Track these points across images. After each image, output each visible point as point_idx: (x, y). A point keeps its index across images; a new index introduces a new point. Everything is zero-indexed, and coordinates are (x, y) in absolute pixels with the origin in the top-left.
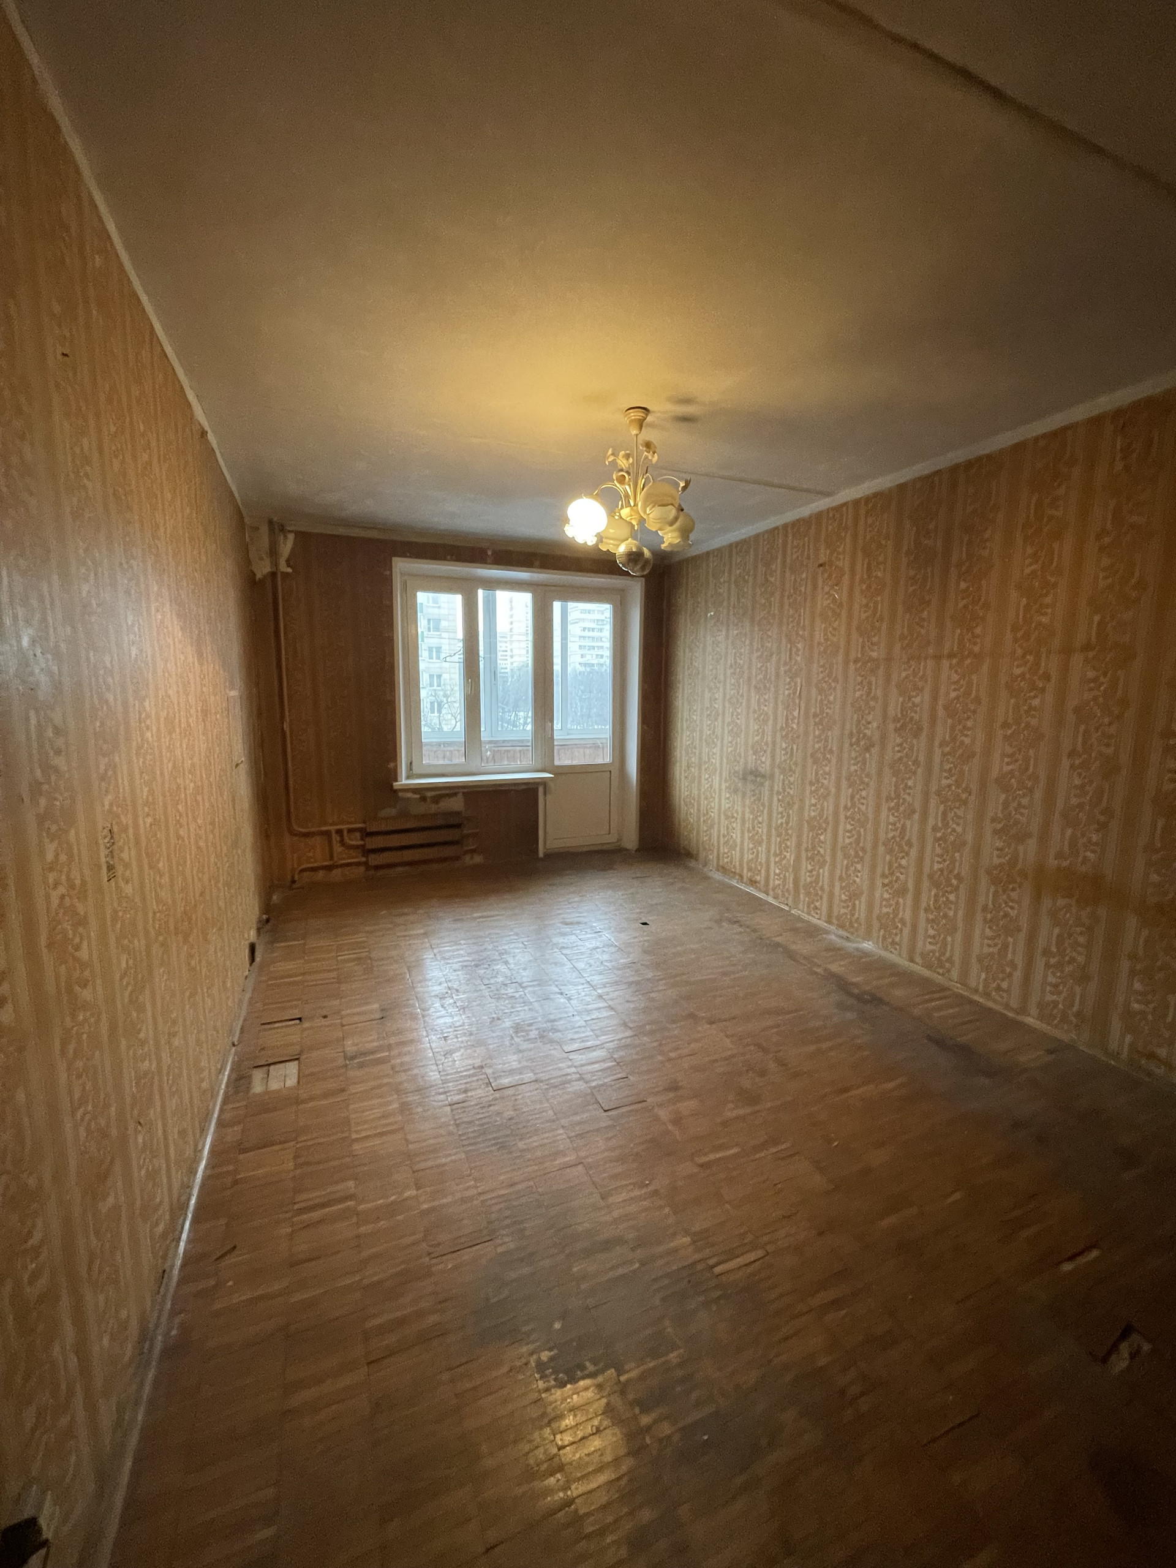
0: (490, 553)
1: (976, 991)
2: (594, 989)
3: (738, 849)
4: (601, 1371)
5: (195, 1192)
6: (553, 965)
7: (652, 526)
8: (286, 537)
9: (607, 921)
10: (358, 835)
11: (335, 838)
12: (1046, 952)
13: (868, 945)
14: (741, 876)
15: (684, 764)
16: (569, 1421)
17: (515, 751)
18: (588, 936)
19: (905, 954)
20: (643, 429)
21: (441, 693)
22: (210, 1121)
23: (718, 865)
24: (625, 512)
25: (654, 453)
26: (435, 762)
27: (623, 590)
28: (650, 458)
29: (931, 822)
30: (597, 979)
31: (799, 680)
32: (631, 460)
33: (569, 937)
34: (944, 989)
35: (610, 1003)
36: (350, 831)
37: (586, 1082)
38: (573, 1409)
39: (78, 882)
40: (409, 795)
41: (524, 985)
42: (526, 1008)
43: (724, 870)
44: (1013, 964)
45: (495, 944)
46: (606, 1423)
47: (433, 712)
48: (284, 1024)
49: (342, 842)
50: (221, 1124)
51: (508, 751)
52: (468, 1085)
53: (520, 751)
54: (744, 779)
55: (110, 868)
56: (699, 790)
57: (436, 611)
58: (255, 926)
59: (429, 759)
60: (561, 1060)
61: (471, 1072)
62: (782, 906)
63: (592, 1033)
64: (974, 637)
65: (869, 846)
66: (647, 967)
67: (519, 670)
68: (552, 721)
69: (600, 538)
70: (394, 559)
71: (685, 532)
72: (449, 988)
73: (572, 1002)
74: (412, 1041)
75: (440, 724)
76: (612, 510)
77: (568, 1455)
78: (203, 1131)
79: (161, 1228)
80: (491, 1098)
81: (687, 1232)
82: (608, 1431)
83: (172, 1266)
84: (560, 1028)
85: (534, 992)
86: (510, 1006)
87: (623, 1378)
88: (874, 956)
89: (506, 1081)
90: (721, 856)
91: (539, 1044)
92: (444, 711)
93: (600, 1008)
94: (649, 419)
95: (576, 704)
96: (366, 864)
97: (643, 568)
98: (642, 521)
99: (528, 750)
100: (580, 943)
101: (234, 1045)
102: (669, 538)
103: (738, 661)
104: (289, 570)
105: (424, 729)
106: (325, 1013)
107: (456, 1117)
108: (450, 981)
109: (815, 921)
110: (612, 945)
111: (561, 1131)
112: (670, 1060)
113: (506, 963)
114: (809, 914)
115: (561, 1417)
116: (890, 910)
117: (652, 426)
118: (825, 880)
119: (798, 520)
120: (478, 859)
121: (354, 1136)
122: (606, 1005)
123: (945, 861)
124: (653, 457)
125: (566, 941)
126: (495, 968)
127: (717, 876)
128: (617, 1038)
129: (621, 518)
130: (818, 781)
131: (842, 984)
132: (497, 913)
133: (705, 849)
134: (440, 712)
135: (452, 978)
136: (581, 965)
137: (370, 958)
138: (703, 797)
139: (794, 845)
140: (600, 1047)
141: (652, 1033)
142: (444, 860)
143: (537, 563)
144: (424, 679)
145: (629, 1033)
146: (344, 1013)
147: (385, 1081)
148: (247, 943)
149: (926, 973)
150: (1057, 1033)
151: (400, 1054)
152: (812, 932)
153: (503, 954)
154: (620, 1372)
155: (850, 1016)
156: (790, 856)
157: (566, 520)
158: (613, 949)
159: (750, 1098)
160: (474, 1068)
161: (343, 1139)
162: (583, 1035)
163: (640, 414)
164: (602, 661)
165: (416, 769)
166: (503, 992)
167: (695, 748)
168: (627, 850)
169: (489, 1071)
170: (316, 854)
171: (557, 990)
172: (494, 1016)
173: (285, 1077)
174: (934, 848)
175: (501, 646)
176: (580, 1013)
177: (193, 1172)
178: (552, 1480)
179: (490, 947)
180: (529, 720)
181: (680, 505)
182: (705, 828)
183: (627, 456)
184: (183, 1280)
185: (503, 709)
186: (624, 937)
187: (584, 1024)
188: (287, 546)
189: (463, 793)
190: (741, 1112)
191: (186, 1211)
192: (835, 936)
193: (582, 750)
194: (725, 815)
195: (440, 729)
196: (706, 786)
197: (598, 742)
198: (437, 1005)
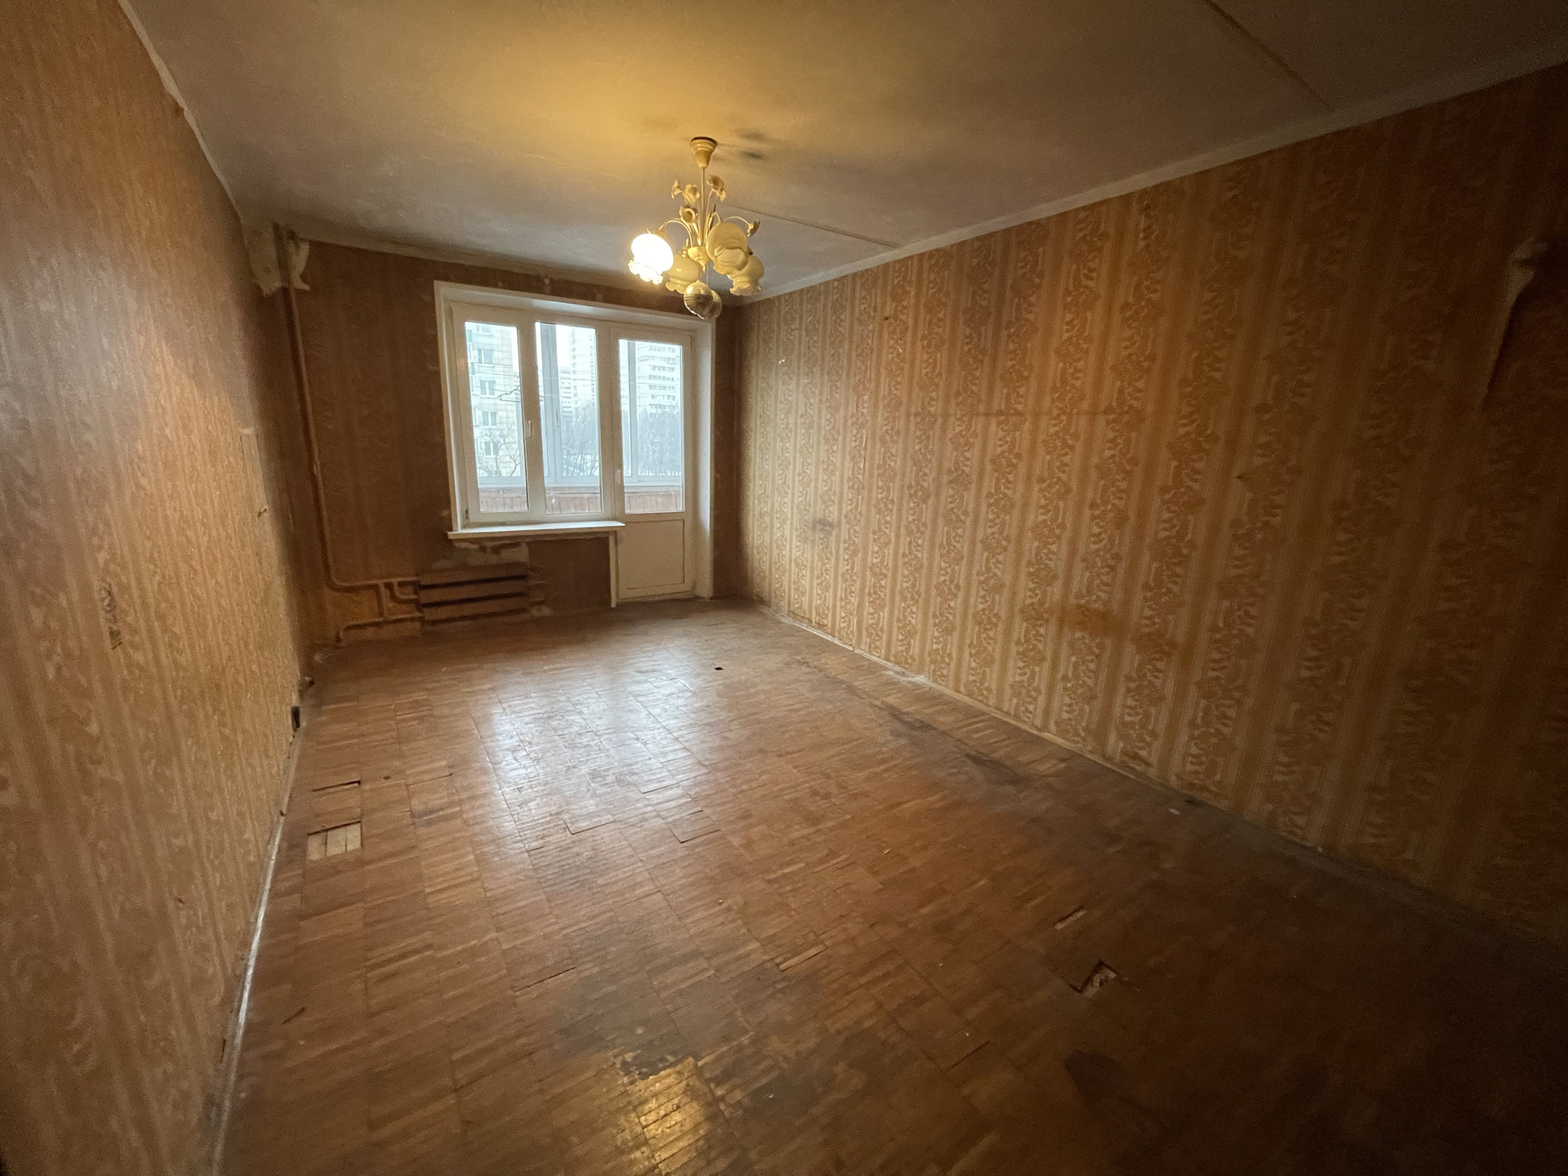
0: (547, 281)
1: (1008, 714)
2: (670, 733)
3: (807, 594)
4: (680, 1061)
5: (252, 962)
6: (629, 713)
7: (720, 270)
8: (297, 246)
9: (681, 669)
10: (410, 589)
11: (383, 591)
12: (1065, 678)
13: (920, 679)
14: (810, 621)
15: (757, 513)
16: (653, 1104)
17: (582, 499)
18: (664, 683)
19: (951, 684)
20: (711, 161)
21: (498, 433)
22: (262, 895)
23: (789, 611)
24: (693, 251)
25: (722, 190)
26: (495, 510)
27: (694, 331)
28: (718, 194)
29: (977, 567)
30: (672, 723)
31: (864, 431)
32: (698, 195)
33: (645, 685)
34: (983, 713)
35: (686, 744)
36: (401, 584)
37: (664, 819)
38: (655, 1095)
39: (77, 653)
40: (464, 545)
41: (599, 733)
42: (602, 755)
43: (793, 614)
44: (1037, 690)
45: (568, 695)
46: (684, 1101)
47: (488, 453)
48: (340, 788)
49: (393, 597)
50: (274, 895)
51: (575, 498)
52: (546, 832)
53: (588, 498)
54: (814, 528)
55: (114, 634)
56: (771, 538)
57: (487, 340)
58: (296, 688)
59: (486, 507)
60: (638, 801)
61: (548, 819)
62: (846, 646)
63: (668, 773)
64: (1018, 396)
65: (923, 590)
66: (722, 709)
67: (584, 409)
68: (621, 466)
69: (667, 277)
70: (436, 282)
71: (755, 278)
72: (522, 742)
73: (648, 746)
74: (484, 795)
75: (497, 467)
76: (678, 249)
77: (653, 1130)
78: (255, 902)
79: (217, 1000)
80: (568, 841)
81: (758, 940)
82: (687, 1106)
83: (234, 1037)
84: (636, 771)
85: (610, 740)
86: (585, 754)
87: (700, 1064)
88: (924, 688)
89: (584, 825)
90: (792, 601)
91: (617, 787)
92: (501, 453)
93: (675, 750)
94: (717, 151)
95: (648, 448)
96: (421, 619)
97: (712, 311)
98: (710, 263)
99: (596, 498)
100: (657, 690)
101: (282, 814)
102: (739, 283)
103: (809, 411)
104: (307, 287)
105: (480, 473)
106: (385, 774)
107: (534, 862)
108: (522, 734)
109: (875, 659)
110: (687, 691)
111: (640, 864)
112: (742, 792)
113: (581, 713)
114: (870, 652)
115: (646, 1101)
116: (940, 646)
117: (717, 159)
118: (884, 623)
119: (867, 270)
120: (546, 611)
121: (428, 890)
122: (681, 746)
123: (987, 601)
124: (721, 194)
125: (641, 689)
126: (569, 718)
127: (787, 621)
128: (692, 776)
129: (688, 257)
130: (880, 529)
131: (895, 714)
132: (569, 665)
133: (776, 595)
134: (496, 453)
135: (523, 731)
136: (657, 711)
137: (432, 716)
138: (775, 545)
139: (858, 590)
140: (677, 785)
141: (726, 769)
142: (510, 612)
143: (600, 296)
144: (477, 416)
145: (704, 771)
146: (408, 772)
147: (459, 835)
148: (289, 709)
149: (968, 700)
150: (1068, 745)
151: (472, 808)
152: (872, 669)
153: (577, 705)
154: (697, 1058)
155: (903, 741)
156: (855, 600)
157: (631, 257)
158: (690, 694)
159: (812, 820)
160: (551, 815)
161: (416, 894)
162: (659, 776)
163: (707, 146)
164: (674, 403)
165: (473, 518)
166: (578, 741)
167: (768, 497)
168: (703, 598)
169: (566, 816)
170: (364, 609)
171: (634, 736)
172: (570, 764)
173: (348, 841)
174: (978, 592)
175: (563, 383)
176: (656, 756)
177: (246, 945)
178: (638, 1154)
179: (563, 699)
180: (597, 464)
181: (749, 248)
182: (777, 576)
183: (694, 191)
184: (247, 1046)
185: (568, 451)
186: (699, 682)
187: (661, 766)
188: (300, 258)
189: (528, 543)
190: (806, 832)
191: (244, 982)
192: (892, 671)
193: (653, 498)
194: (795, 562)
195: (498, 472)
196: (778, 534)
197: (671, 489)
198: (510, 758)
